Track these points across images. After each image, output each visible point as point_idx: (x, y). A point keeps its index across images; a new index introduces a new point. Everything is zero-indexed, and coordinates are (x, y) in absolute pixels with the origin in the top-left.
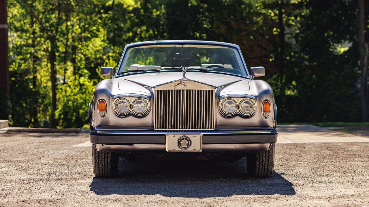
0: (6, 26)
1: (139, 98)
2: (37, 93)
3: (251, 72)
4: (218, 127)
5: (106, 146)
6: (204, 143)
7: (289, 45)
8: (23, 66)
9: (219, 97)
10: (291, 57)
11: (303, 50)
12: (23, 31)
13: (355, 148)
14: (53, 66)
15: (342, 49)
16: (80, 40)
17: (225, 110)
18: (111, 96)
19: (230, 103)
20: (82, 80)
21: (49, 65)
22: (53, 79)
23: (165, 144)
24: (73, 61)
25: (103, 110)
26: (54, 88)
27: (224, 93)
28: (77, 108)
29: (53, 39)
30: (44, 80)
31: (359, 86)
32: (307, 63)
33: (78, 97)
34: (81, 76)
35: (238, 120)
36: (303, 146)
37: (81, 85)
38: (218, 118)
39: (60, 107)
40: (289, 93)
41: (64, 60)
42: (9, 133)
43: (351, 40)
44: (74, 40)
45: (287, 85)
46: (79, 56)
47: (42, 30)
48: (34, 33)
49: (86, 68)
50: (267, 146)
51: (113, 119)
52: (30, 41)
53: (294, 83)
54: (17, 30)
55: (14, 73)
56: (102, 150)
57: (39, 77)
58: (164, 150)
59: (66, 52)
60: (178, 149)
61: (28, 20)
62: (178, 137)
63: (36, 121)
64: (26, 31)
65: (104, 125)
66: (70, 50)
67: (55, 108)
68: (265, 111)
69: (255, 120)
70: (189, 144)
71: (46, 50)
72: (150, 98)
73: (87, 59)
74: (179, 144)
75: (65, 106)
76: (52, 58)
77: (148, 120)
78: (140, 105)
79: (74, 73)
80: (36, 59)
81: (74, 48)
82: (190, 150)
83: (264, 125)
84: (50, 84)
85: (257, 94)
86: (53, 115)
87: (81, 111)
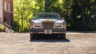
0: (13, 12)
1: (39, 23)
2: (19, 26)
3: (61, 19)
4: (55, 29)
5: (33, 33)
6: (52, 32)
7: (69, 16)
8: (16, 20)
9: (55, 23)
10: (69, 18)
11: (71, 17)
12: (16, 13)
13: (82, 35)
14: (22, 20)
15: (79, 17)
16: (28, 15)
17: (56, 26)
18: (34, 23)
19: (57, 24)
20: (28, 23)
21: (21, 20)
22: (22, 23)
23: (44, 32)
24: (26, 19)
25: (32, 25)
26: (22, 25)
27: (56, 22)
28: (27, 29)
29: (22, 15)
30: (20, 23)
31: (82, 24)
32: (72, 20)
33: (27, 26)
34: (28, 22)
35: (59, 28)
36: (72, 34)
37: (28, 24)
38: (55, 27)
39: (24, 28)
40: (69, 25)
41: (24, 19)
42: (14, 33)
43: (81, 15)
44: (26, 15)
45: (68, 24)
46: (27, 18)
47: (20, 13)
48: (18, 14)
49: (29, 21)
50: (64, 33)
51: (34, 27)
52: (18, 16)
53: (70, 24)
54: (15, 13)
55: (15, 22)
56: (32, 34)
57: (19, 23)
58: (44, 34)
59: (25, 18)
60: (47, 33)
61: (17, 11)
62: (47, 31)
63: (19, 31)
64: (17, 13)
65: (32, 29)
66: (25, 17)
67: (23, 28)
68: (64, 26)
69: (62, 28)
70: (49, 32)
71: (21, 17)
72: (41, 23)
73: (29, 19)
74: (47, 32)
75: (25, 28)
76: (22, 19)
77: (41, 28)
78: (39, 25)
79: (26, 22)
80: (19, 19)
81: (26, 17)
82: (49, 33)
83: (64, 29)
84: (22, 24)
85: (62, 22)
86: (22, 30)
87: (28, 29)
